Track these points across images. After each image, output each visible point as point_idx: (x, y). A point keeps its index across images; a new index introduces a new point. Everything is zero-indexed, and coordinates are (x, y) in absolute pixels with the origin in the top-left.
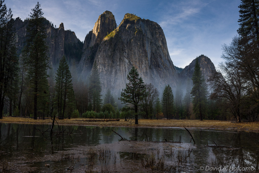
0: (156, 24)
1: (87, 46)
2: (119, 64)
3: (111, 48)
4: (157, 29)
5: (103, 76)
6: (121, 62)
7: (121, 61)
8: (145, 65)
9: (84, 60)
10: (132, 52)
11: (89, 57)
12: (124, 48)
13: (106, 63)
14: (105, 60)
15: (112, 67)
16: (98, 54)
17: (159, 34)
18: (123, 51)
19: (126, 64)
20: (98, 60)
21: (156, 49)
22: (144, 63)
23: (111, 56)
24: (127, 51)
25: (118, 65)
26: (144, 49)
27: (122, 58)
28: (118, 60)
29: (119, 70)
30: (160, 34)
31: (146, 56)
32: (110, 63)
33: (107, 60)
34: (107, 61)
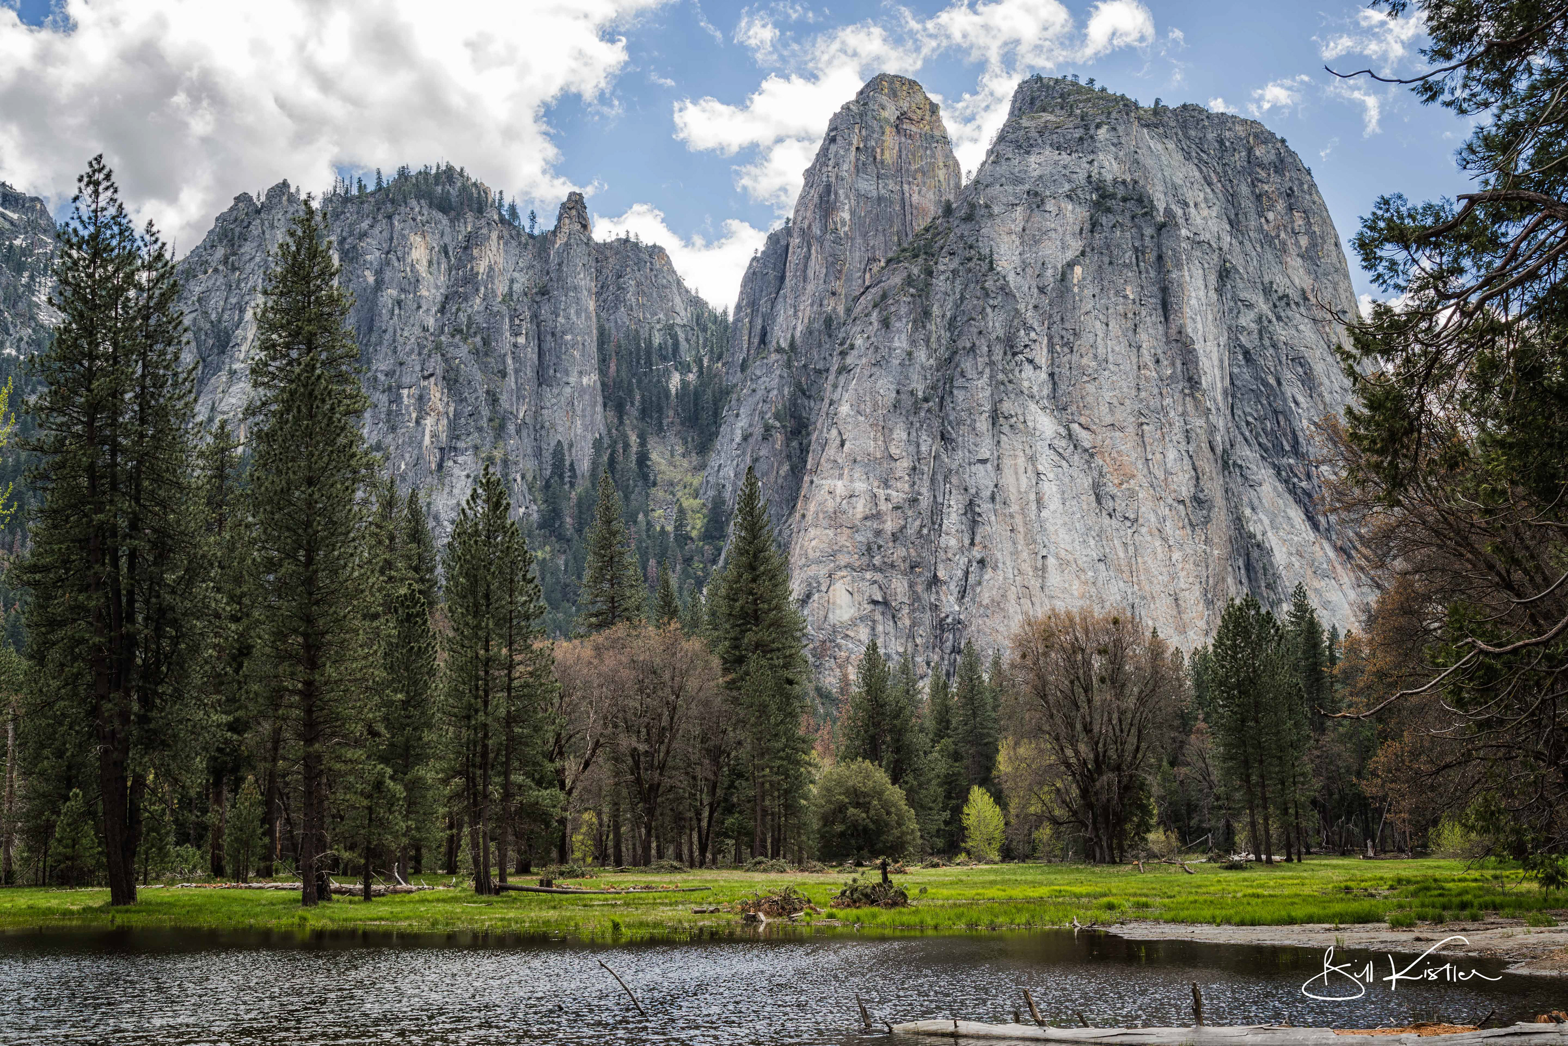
0: (1256, 136)
1: (756, 341)
2: (987, 455)
3: (927, 341)
4: (1263, 174)
5: (880, 547)
6: (1003, 438)
7: (1006, 429)
8: (1183, 446)
9: (738, 439)
10: (1084, 361)
11: (777, 417)
12: (1022, 332)
13: (893, 450)
14: (891, 430)
15: (940, 478)
16: (836, 397)
17: (1281, 206)
18: (1014, 354)
19: (1042, 448)
20: (834, 432)
21: (1266, 323)
22: (1177, 435)
23: (926, 400)
24: (1041, 356)
25: (984, 461)
26: (1173, 331)
27: (1007, 407)
28: (983, 424)
29: (993, 499)
30: (1291, 208)
31: (1190, 379)
32: (924, 448)
33: (900, 434)
34: (904, 436)
